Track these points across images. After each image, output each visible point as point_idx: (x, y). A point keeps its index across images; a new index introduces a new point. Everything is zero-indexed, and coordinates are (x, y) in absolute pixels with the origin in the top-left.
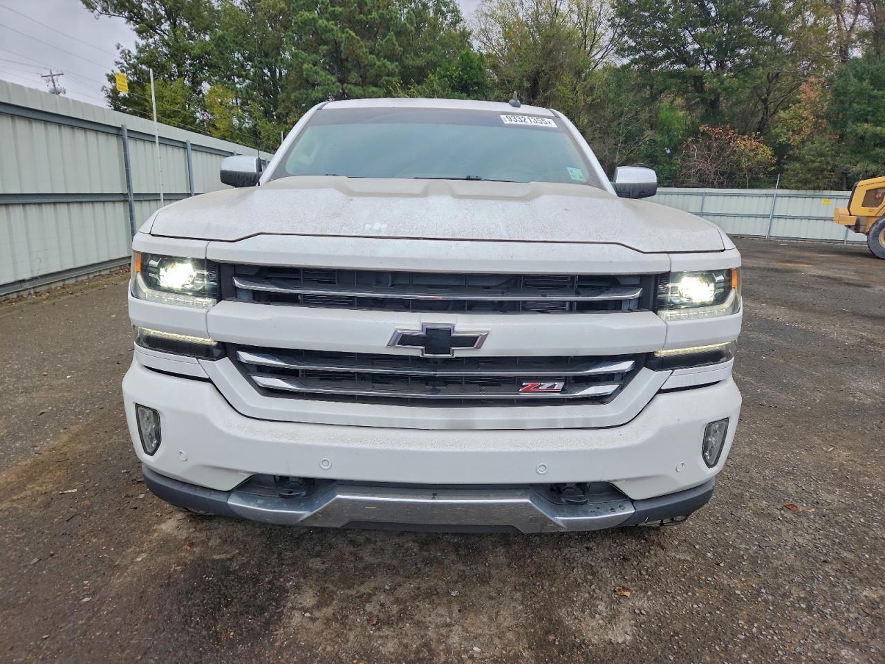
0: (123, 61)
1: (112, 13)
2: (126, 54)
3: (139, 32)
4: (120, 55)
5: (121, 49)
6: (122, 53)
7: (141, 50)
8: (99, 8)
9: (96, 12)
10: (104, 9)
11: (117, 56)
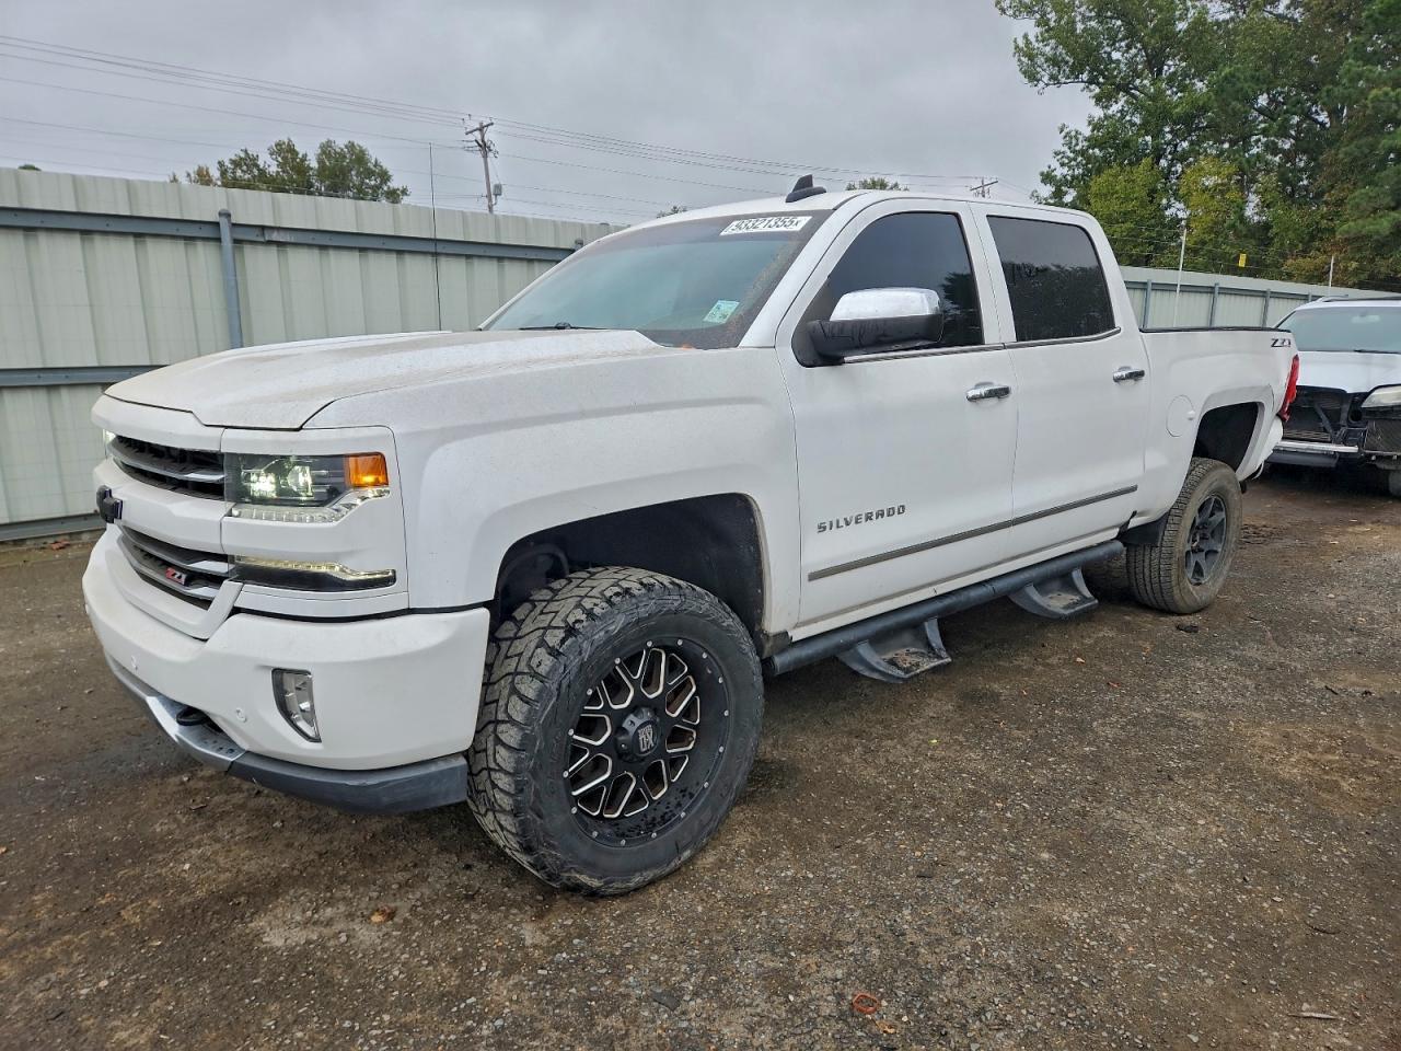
0: (1066, 149)
1: (1063, 80)
2: (1070, 138)
3: (1098, 99)
4: (1063, 142)
5: (1066, 131)
6: (1065, 137)
7: (1096, 127)
8: (1046, 79)
9: (1041, 84)
10: (1053, 77)
11: (1059, 144)
